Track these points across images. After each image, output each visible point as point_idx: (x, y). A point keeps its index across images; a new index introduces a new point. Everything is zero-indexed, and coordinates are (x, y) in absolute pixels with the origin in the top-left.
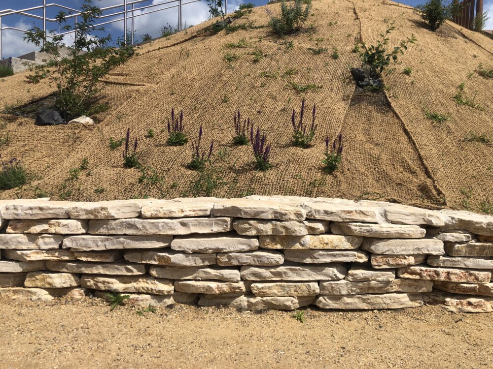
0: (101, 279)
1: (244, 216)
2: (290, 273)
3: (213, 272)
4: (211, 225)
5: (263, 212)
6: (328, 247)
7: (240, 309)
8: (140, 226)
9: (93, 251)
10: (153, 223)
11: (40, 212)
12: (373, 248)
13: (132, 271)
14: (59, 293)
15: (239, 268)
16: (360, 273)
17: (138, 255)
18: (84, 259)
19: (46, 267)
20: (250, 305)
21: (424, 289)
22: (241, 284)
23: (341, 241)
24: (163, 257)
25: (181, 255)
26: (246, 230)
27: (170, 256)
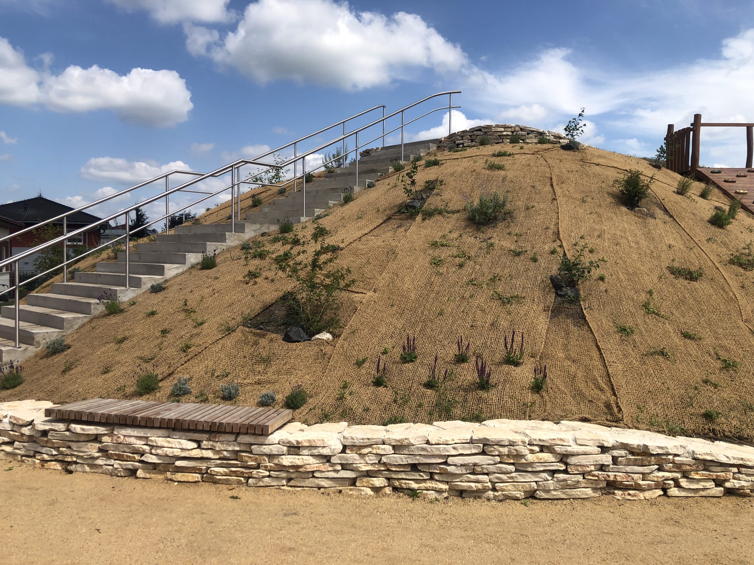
0: (404, 481)
1: (491, 444)
2: (519, 477)
3: (472, 477)
4: (471, 449)
5: (502, 441)
6: (542, 461)
7: (489, 500)
8: (429, 450)
9: (400, 465)
10: (437, 448)
11: (368, 441)
12: (568, 461)
13: (423, 476)
14: (377, 490)
15: (487, 474)
16: (561, 476)
17: (427, 466)
18: (394, 469)
19: (369, 474)
20: (495, 497)
21: (601, 486)
22: (489, 484)
23: (549, 457)
24: (443, 468)
25: (453, 467)
26: (492, 451)
27: (447, 467)
